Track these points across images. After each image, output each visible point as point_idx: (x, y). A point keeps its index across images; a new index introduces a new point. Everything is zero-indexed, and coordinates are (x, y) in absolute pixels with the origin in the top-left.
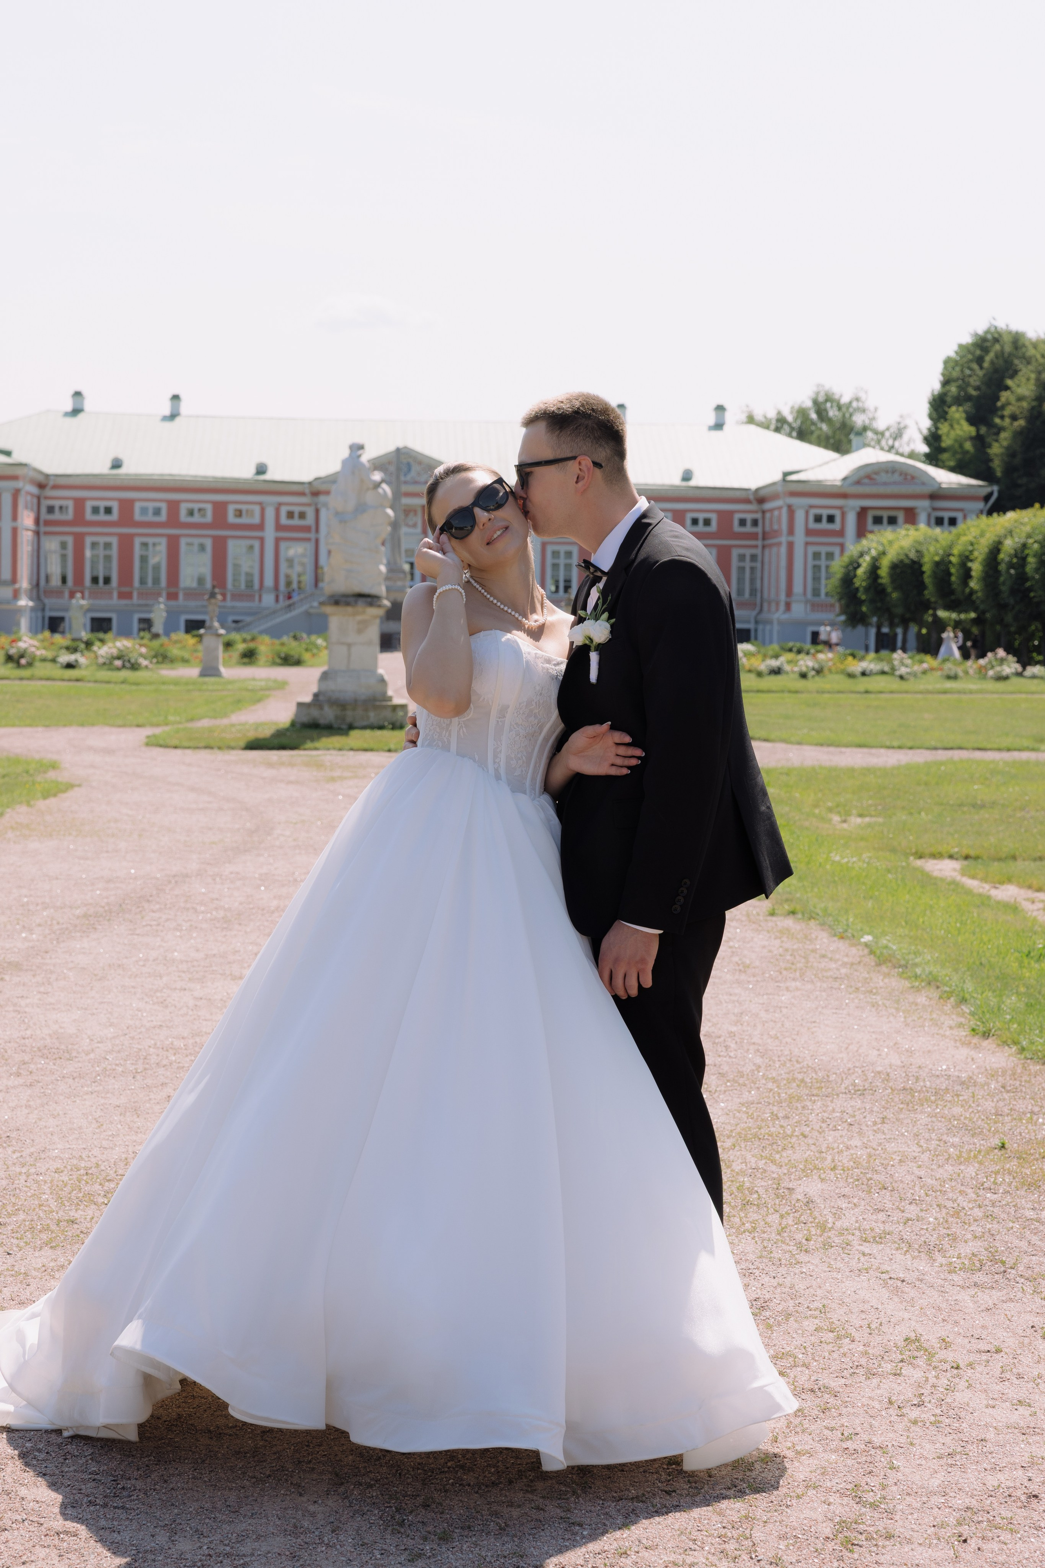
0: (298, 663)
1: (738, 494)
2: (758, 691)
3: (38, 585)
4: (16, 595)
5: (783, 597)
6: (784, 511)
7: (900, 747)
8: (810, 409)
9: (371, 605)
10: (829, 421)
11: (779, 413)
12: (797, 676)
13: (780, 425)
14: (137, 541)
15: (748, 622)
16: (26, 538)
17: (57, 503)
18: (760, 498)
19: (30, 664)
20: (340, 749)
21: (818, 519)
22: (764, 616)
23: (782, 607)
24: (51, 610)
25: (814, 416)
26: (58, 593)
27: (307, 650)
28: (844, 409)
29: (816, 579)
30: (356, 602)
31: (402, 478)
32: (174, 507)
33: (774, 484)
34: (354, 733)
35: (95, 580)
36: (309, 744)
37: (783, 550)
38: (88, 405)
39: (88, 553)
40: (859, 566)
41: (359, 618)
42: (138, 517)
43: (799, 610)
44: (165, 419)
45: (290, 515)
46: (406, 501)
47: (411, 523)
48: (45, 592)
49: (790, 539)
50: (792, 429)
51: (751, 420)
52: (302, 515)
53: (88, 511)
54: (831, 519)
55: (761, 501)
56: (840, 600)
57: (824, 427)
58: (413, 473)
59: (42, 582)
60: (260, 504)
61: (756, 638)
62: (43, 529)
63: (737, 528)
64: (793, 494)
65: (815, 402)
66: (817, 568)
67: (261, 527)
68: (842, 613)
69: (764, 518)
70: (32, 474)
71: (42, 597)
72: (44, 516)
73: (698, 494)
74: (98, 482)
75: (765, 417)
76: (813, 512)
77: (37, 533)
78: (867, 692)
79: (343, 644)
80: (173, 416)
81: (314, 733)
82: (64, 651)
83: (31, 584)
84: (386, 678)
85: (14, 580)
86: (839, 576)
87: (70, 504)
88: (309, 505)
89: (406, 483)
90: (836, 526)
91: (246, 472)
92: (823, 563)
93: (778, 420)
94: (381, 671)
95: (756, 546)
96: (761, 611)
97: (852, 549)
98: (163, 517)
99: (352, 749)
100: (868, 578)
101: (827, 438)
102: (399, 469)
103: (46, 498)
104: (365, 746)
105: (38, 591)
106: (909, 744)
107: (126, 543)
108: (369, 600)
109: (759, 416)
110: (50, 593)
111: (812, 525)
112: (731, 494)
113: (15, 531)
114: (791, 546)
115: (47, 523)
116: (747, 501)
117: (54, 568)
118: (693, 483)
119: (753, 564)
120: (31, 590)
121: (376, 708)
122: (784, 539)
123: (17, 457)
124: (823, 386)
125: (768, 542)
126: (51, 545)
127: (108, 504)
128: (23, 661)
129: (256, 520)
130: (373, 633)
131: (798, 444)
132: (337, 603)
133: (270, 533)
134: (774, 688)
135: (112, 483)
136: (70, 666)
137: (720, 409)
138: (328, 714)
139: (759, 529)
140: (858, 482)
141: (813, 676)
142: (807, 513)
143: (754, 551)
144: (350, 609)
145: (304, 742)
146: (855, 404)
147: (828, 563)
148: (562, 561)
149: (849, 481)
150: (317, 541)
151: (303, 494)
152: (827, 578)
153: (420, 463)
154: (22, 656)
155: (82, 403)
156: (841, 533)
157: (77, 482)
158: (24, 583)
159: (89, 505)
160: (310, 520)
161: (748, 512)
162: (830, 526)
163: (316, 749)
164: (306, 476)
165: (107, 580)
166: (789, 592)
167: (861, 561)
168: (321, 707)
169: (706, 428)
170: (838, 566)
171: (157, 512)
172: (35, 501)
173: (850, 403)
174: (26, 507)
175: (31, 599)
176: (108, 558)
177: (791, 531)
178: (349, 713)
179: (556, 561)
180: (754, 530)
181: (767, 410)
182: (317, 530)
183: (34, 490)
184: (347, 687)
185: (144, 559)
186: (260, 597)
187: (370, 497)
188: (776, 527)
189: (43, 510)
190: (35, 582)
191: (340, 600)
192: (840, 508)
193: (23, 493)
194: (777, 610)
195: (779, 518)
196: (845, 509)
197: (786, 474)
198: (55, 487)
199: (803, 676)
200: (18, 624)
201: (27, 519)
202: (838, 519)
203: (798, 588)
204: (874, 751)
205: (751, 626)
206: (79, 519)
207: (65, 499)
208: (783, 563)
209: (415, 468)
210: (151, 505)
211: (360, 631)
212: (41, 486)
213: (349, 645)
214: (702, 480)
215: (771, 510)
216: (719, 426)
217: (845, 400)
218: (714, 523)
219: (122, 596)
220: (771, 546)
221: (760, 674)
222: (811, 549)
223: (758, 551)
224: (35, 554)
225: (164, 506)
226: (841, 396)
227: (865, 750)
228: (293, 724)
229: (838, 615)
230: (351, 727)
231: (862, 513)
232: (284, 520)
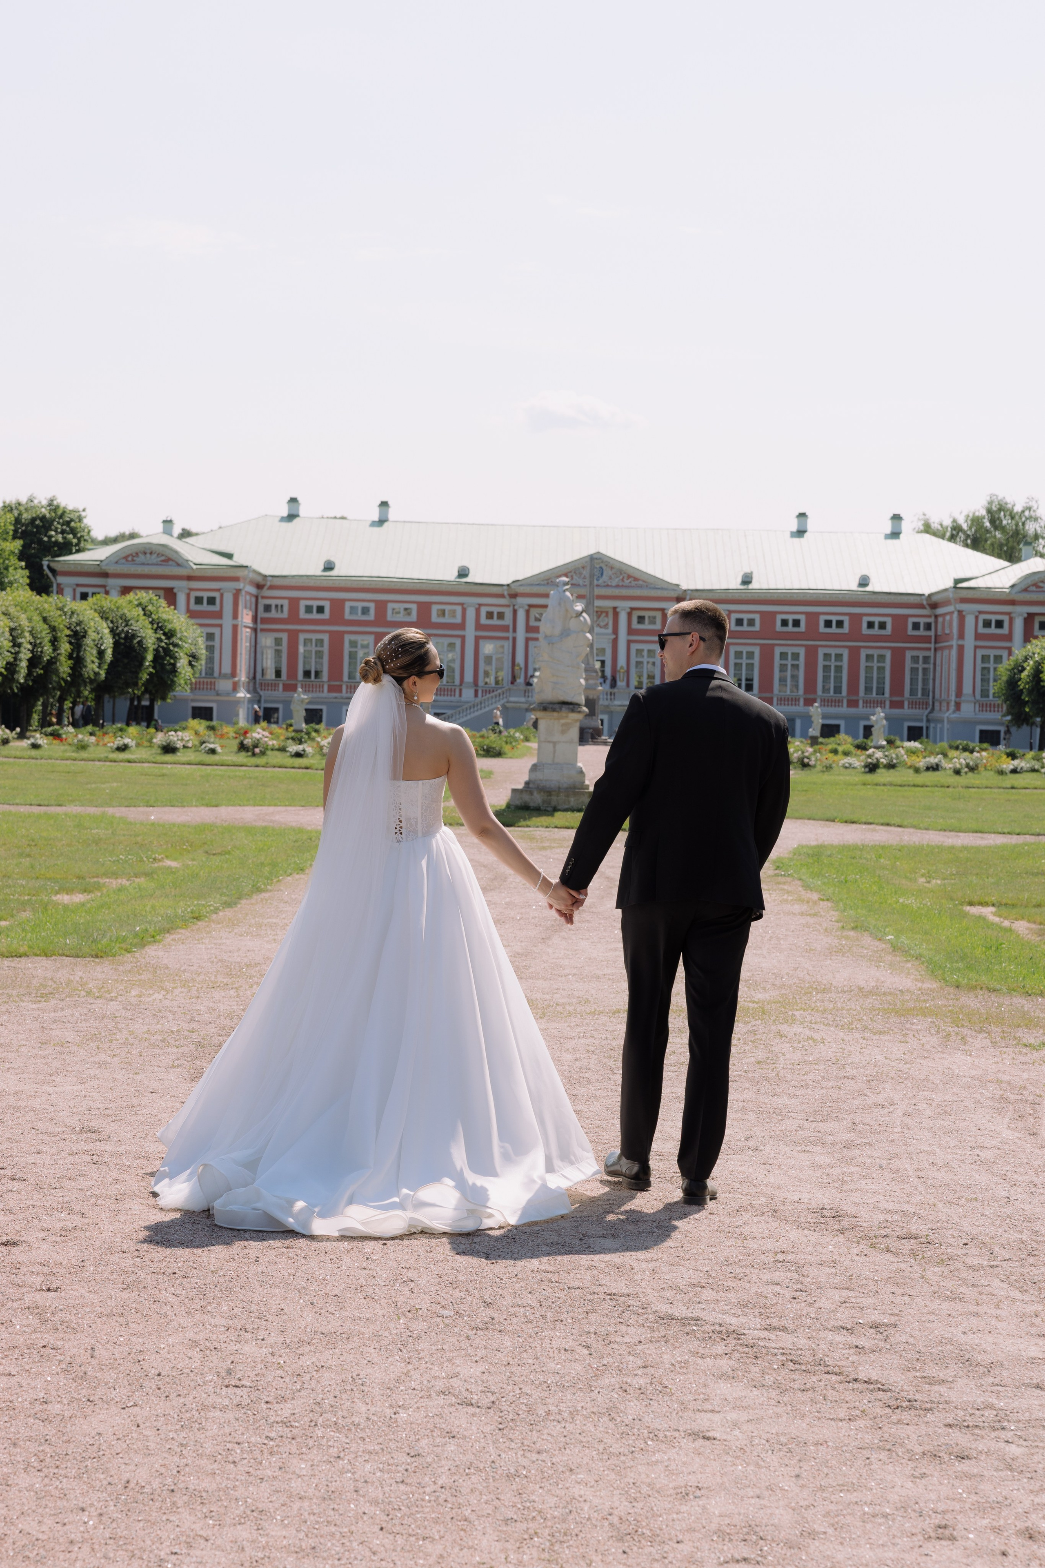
0: (499, 754)
1: (912, 600)
2: (914, 786)
3: (254, 678)
4: (235, 687)
5: (953, 697)
6: (955, 615)
7: (1009, 833)
8: (984, 518)
9: (573, 711)
10: (1003, 529)
11: (954, 521)
12: (951, 772)
13: (954, 534)
14: (347, 638)
15: (921, 720)
16: (245, 634)
17: (273, 602)
18: (932, 603)
19: (263, 753)
20: (547, 827)
21: (987, 624)
22: (935, 715)
23: (952, 707)
24: (266, 701)
25: (987, 524)
26: (273, 686)
27: (507, 743)
28: (1017, 517)
29: (985, 680)
30: (561, 709)
31: (596, 582)
32: (381, 607)
33: (946, 590)
34: (558, 814)
35: (307, 674)
36: (522, 823)
37: (954, 652)
38: (303, 510)
39: (301, 649)
40: (1024, 669)
41: (562, 721)
42: (347, 616)
43: (968, 710)
44: (374, 524)
45: (490, 615)
46: (598, 603)
47: (602, 624)
48: (261, 684)
49: (960, 642)
50: (968, 536)
51: (927, 529)
52: (501, 616)
53: (302, 609)
54: (999, 624)
55: (934, 606)
56: (1005, 701)
57: (998, 535)
58: (605, 577)
59: (259, 676)
60: (462, 604)
61: (927, 737)
62: (260, 626)
63: (910, 632)
64: (964, 600)
65: (989, 511)
66: (985, 670)
67: (462, 626)
68: (1008, 713)
69: (936, 622)
70: (251, 575)
71: (259, 690)
72: (261, 614)
73: (873, 598)
74: (311, 583)
75: (941, 525)
76: (982, 617)
77: (255, 630)
78: (1013, 788)
79: (549, 742)
80: (381, 522)
81: (526, 814)
82: (290, 741)
83: (248, 678)
84: (584, 770)
85: (234, 674)
86: (1004, 678)
87: (286, 603)
88: (508, 606)
89: (598, 586)
90: (1005, 630)
91: (449, 574)
92: (991, 665)
93: (954, 528)
94: (579, 764)
95: (929, 649)
96: (933, 709)
97: (1019, 653)
98: (371, 616)
99: (556, 827)
100: (1032, 681)
101: (1001, 546)
102: (592, 576)
103: (263, 597)
104: (567, 824)
105: (255, 684)
106: (1017, 831)
107: (337, 640)
108: (571, 706)
109: (935, 525)
110: (266, 685)
111: (981, 630)
112: (905, 599)
113: (235, 628)
114: (961, 649)
115: (264, 621)
116: (921, 606)
117: (268, 663)
118: (869, 588)
119: (926, 666)
120: (249, 683)
121: (576, 794)
122: (954, 643)
123: (238, 560)
124: (997, 496)
125: (938, 645)
126: (267, 641)
127: (321, 603)
128: (257, 750)
129: (458, 620)
130: (575, 733)
131: (970, 552)
132: (545, 709)
133: (470, 632)
134: (928, 784)
135: (325, 584)
136: (298, 755)
137: (897, 518)
138: (537, 799)
139: (932, 633)
140: (1026, 590)
141: (966, 773)
142: (977, 618)
143: (926, 653)
144: (555, 714)
145: (519, 821)
146: (1027, 513)
147: (995, 666)
148: (744, 661)
149: (1016, 589)
150: (514, 639)
151: (502, 596)
152: (995, 680)
153: (612, 568)
154: (256, 746)
155: (298, 510)
156: (1009, 637)
157: (293, 583)
158: (243, 677)
159: (303, 604)
160: (508, 620)
161: (922, 616)
162: (999, 631)
163: (528, 826)
164: (506, 580)
165: (317, 674)
166: (959, 693)
167: (1025, 665)
168: (531, 794)
169: (883, 536)
170: (1004, 669)
171: (365, 611)
172: (254, 600)
173: (1023, 512)
174: (246, 607)
175: (249, 692)
176: (319, 655)
177: (961, 636)
178: (554, 798)
179: (738, 661)
180: (927, 633)
181: (942, 518)
182: (515, 630)
183: (253, 590)
184: (552, 777)
185: (353, 656)
186: (461, 690)
187: (573, 624)
188: (947, 631)
189: (261, 608)
190: (252, 675)
191: (548, 707)
192: (1009, 614)
193: (243, 593)
194: (948, 710)
195: (951, 620)
196: (1013, 615)
197: (957, 581)
198: (272, 587)
199: (957, 772)
200: (237, 715)
201: (246, 618)
202: (1006, 624)
203: (967, 689)
204: (986, 835)
205: (923, 724)
206: (293, 617)
207: (279, 598)
208: (954, 665)
209: (607, 572)
210: (360, 605)
211: (563, 732)
212: (259, 587)
213: (555, 743)
214: (878, 585)
215: (944, 615)
216: (895, 534)
217: (1018, 508)
218: (889, 626)
219: (331, 689)
220: (942, 648)
221: (917, 770)
222: (980, 653)
223: (931, 654)
224: (253, 649)
225: (372, 606)
226: (1014, 505)
227: (979, 835)
228: (508, 806)
229: (1004, 716)
230: (555, 810)
231: (1029, 619)
232: (484, 621)
